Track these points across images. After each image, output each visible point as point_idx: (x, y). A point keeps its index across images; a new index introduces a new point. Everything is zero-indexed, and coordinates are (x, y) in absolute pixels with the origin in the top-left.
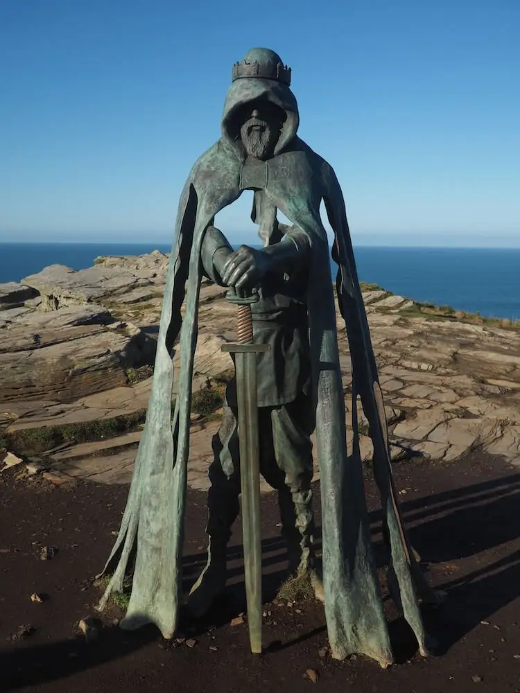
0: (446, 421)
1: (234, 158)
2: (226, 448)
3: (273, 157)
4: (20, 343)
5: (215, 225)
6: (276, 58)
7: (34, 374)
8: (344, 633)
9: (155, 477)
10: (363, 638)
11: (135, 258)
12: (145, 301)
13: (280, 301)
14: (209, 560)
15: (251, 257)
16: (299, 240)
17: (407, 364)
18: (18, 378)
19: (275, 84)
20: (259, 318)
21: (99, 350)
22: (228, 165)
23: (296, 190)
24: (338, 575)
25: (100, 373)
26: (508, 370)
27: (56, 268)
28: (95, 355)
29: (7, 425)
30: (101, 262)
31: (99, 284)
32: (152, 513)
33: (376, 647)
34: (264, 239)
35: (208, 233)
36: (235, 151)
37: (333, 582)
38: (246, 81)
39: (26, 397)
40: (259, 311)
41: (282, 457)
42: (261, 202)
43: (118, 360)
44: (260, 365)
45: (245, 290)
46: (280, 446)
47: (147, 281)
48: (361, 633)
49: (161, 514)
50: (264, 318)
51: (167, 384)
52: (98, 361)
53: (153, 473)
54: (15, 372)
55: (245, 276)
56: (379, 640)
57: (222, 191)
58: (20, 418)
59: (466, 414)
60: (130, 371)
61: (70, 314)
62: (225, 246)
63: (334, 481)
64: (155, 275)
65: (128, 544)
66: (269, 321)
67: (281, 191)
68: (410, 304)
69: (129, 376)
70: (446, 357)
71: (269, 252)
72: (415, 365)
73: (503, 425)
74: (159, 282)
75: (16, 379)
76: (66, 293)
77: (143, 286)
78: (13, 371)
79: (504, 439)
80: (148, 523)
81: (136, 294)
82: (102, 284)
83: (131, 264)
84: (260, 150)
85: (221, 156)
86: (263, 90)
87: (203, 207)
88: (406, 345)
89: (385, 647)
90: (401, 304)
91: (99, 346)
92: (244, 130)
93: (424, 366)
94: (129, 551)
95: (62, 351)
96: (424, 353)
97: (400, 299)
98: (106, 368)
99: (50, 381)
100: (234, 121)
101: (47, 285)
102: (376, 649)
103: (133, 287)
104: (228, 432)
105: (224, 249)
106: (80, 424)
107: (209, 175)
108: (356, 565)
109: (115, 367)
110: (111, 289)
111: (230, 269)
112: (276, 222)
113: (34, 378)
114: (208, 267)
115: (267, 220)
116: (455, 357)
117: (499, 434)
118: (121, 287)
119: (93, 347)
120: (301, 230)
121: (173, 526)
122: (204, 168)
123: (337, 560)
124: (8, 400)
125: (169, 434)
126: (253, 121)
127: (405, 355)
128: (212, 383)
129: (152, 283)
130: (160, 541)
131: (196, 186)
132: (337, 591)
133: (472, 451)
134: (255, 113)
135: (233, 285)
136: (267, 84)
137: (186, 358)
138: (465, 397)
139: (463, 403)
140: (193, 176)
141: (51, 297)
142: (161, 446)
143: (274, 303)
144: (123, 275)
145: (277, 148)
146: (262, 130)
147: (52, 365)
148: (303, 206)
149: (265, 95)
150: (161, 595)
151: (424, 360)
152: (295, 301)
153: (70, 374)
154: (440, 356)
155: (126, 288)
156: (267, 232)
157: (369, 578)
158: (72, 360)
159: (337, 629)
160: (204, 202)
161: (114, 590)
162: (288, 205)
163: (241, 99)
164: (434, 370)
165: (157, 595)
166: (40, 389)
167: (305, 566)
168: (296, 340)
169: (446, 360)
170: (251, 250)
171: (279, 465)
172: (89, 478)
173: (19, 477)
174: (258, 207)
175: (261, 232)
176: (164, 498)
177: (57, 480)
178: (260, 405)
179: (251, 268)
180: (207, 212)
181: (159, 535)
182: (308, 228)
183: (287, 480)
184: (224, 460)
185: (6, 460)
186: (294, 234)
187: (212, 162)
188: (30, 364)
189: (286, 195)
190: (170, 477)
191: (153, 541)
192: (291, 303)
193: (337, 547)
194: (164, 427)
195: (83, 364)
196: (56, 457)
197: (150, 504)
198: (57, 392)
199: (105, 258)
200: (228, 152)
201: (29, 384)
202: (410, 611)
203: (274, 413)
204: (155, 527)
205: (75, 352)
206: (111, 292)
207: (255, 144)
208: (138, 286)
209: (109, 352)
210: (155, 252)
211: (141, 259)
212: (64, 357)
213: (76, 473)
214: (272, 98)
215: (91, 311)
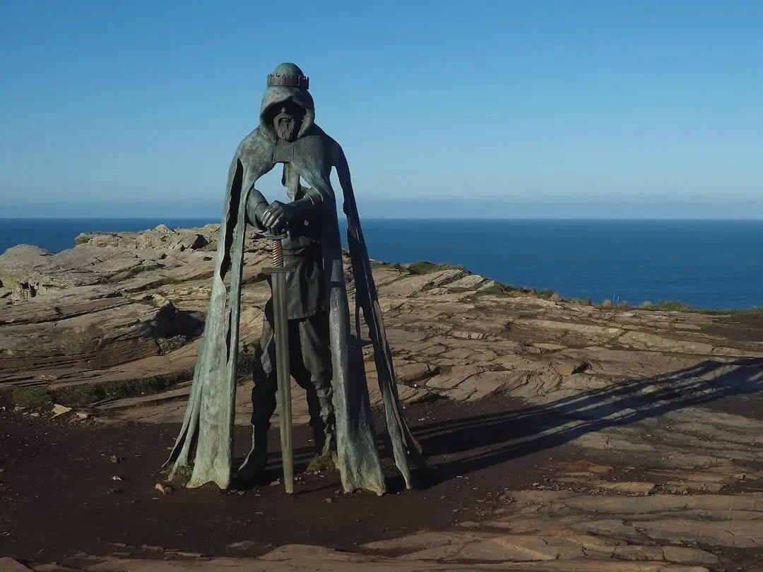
0: (478, 374)
1: (269, 140)
2: (266, 351)
3: (297, 139)
4: (41, 315)
5: (255, 188)
6: (298, 72)
7: (63, 343)
8: (352, 475)
9: (213, 373)
10: (366, 477)
11: (132, 235)
12: (153, 288)
13: (303, 241)
14: (253, 446)
15: (281, 208)
16: (315, 198)
17: (457, 334)
18: (46, 347)
19: (298, 90)
20: (288, 253)
21: (129, 319)
22: (265, 145)
23: (313, 163)
24: (346, 431)
25: (130, 342)
26: (559, 335)
27: (23, 249)
28: (124, 324)
29: (45, 385)
30: (85, 241)
31: (90, 268)
32: (211, 400)
33: (374, 483)
34: (291, 198)
35: (251, 194)
36: (269, 135)
37: (343, 437)
38: (276, 88)
39: (55, 365)
40: (288, 248)
41: (308, 359)
42: (289, 171)
43: (148, 329)
44: (290, 289)
45: (278, 230)
46: (306, 350)
47: (155, 263)
48: (364, 473)
49: (218, 401)
50: (291, 253)
51: (222, 304)
52: (128, 330)
53: (211, 371)
54: (44, 341)
55: (277, 221)
56: (377, 476)
57: (261, 164)
58: (58, 379)
59: (500, 368)
60: (161, 340)
61: (74, 295)
62: (263, 202)
63: (342, 365)
64: (164, 257)
65: (191, 430)
66: (295, 255)
67: (303, 163)
68: (491, 284)
69: (161, 345)
70: (499, 326)
71: (293, 205)
72: (465, 335)
73: (530, 375)
74: (171, 264)
75: (45, 348)
76: (46, 279)
77: (149, 270)
78: (40, 339)
79: (527, 386)
80: (208, 408)
81: (141, 280)
82: (95, 269)
83: (128, 243)
84: (288, 135)
85: (259, 139)
86: (289, 95)
87: (247, 176)
88: (463, 319)
89: (380, 482)
90: (479, 285)
91: (127, 317)
92: (276, 120)
93: (474, 335)
94: (191, 435)
95: (89, 321)
96: (478, 324)
97: (479, 278)
98: (137, 338)
99: (80, 350)
100: (269, 115)
101: (20, 270)
102: (374, 484)
103: (135, 272)
104: (267, 341)
105: (263, 204)
106: (121, 381)
107: (250, 152)
108: (360, 425)
109: (145, 337)
110: (107, 274)
111: (267, 217)
112: (299, 186)
113: (62, 346)
114: (252, 217)
115: (292, 184)
116: (509, 326)
117: (524, 382)
118: (120, 271)
119: (121, 317)
120: (316, 190)
121: (227, 405)
122: (247, 147)
123: (345, 421)
124: (37, 368)
125: (224, 340)
126: (281, 116)
127: (457, 326)
128: (249, 348)
129: (161, 266)
130: (217, 421)
131: (242, 160)
132: (346, 444)
133: (495, 394)
134: (283, 110)
135: (270, 227)
136: (291, 91)
137: (236, 282)
138: (502, 355)
139: (499, 360)
140: (239, 153)
141: (25, 286)
142: (218, 349)
143: (299, 242)
144: (123, 255)
145: (300, 134)
146: (289, 121)
147: (81, 333)
148: (318, 174)
149: (290, 98)
150: (218, 460)
151: (477, 330)
152: (314, 241)
153: (99, 343)
154: (493, 325)
155: (126, 273)
156: (293, 193)
157: (369, 435)
158: (101, 330)
159: (347, 471)
160: (248, 172)
161: (181, 465)
162: (306, 173)
163: (274, 101)
164: (484, 338)
165: (215, 460)
166: (70, 357)
167: (328, 448)
168: (316, 271)
169: (500, 329)
170: (281, 204)
171: (306, 367)
172: (138, 420)
173: (72, 421)
174: (287, 175)
175: (289, 192)
176: (219, 388)
177: (109, 421)
178: (290, 318)
179: (282, 215)
180: (251, 179)
181: (216, 416)
182: (320, 189)
183: (313, 379)
184: (264, 362)
185: (54, 410)
186: (311, 193)
187: (253, 143)
188: (57, 333)
189: (306, 167)
190: (225, 373)
191: (211, 421)
192: (311, 242)
193: (345, 411)
194: (220, 336)
195: (112, 332)
196: (102, 407)
197: (209, 394)
198: (87, 361)
199: (90, 236)
200: (264, 136)
201: (58, 353)
202: (400, 461)
203: (301, 324)
204: (213, 411)
205: (102, 322)
206: (108, 277)
207: (283, 131)
208: (143, 270)
209: (139, 321)
210: (161, 227)
211: (142, 237)
212: (93, 326)
213: (125, 417)
214: (295, 100)
215: (99, 292)
